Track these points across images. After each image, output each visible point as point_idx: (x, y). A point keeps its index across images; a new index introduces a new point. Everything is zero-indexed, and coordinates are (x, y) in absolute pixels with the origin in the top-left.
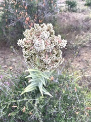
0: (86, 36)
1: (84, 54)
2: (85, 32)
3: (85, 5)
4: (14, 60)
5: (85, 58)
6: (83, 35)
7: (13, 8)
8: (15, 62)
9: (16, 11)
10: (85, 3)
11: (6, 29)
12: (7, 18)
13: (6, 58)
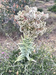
0: (51, 27)
1: (51, 37)
2: (50, 25)
3: (48, 11)
4: (8, 44)
5: (52, 39)
6: (49, 26)
7: (6, 13)
8: (9, 45)
9: (8, 14)
10: (47, 9)
11: (2, 26)
12: (3, 19)
13: (2, 43)
